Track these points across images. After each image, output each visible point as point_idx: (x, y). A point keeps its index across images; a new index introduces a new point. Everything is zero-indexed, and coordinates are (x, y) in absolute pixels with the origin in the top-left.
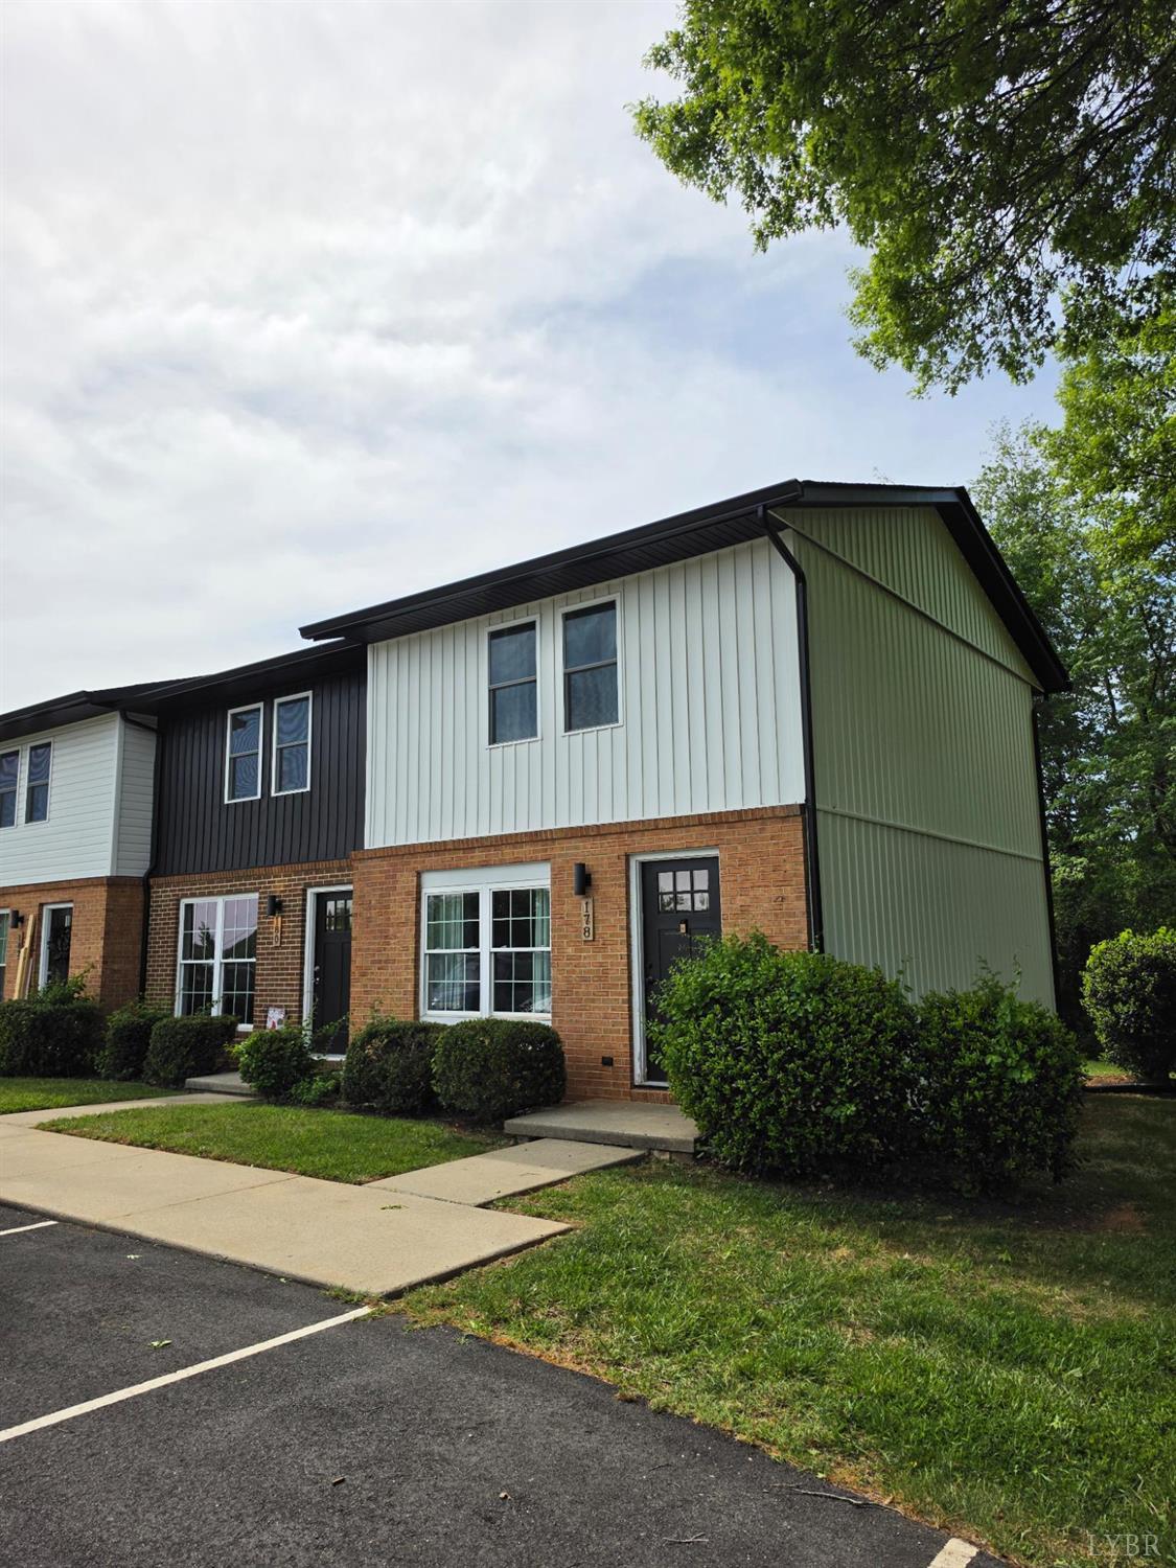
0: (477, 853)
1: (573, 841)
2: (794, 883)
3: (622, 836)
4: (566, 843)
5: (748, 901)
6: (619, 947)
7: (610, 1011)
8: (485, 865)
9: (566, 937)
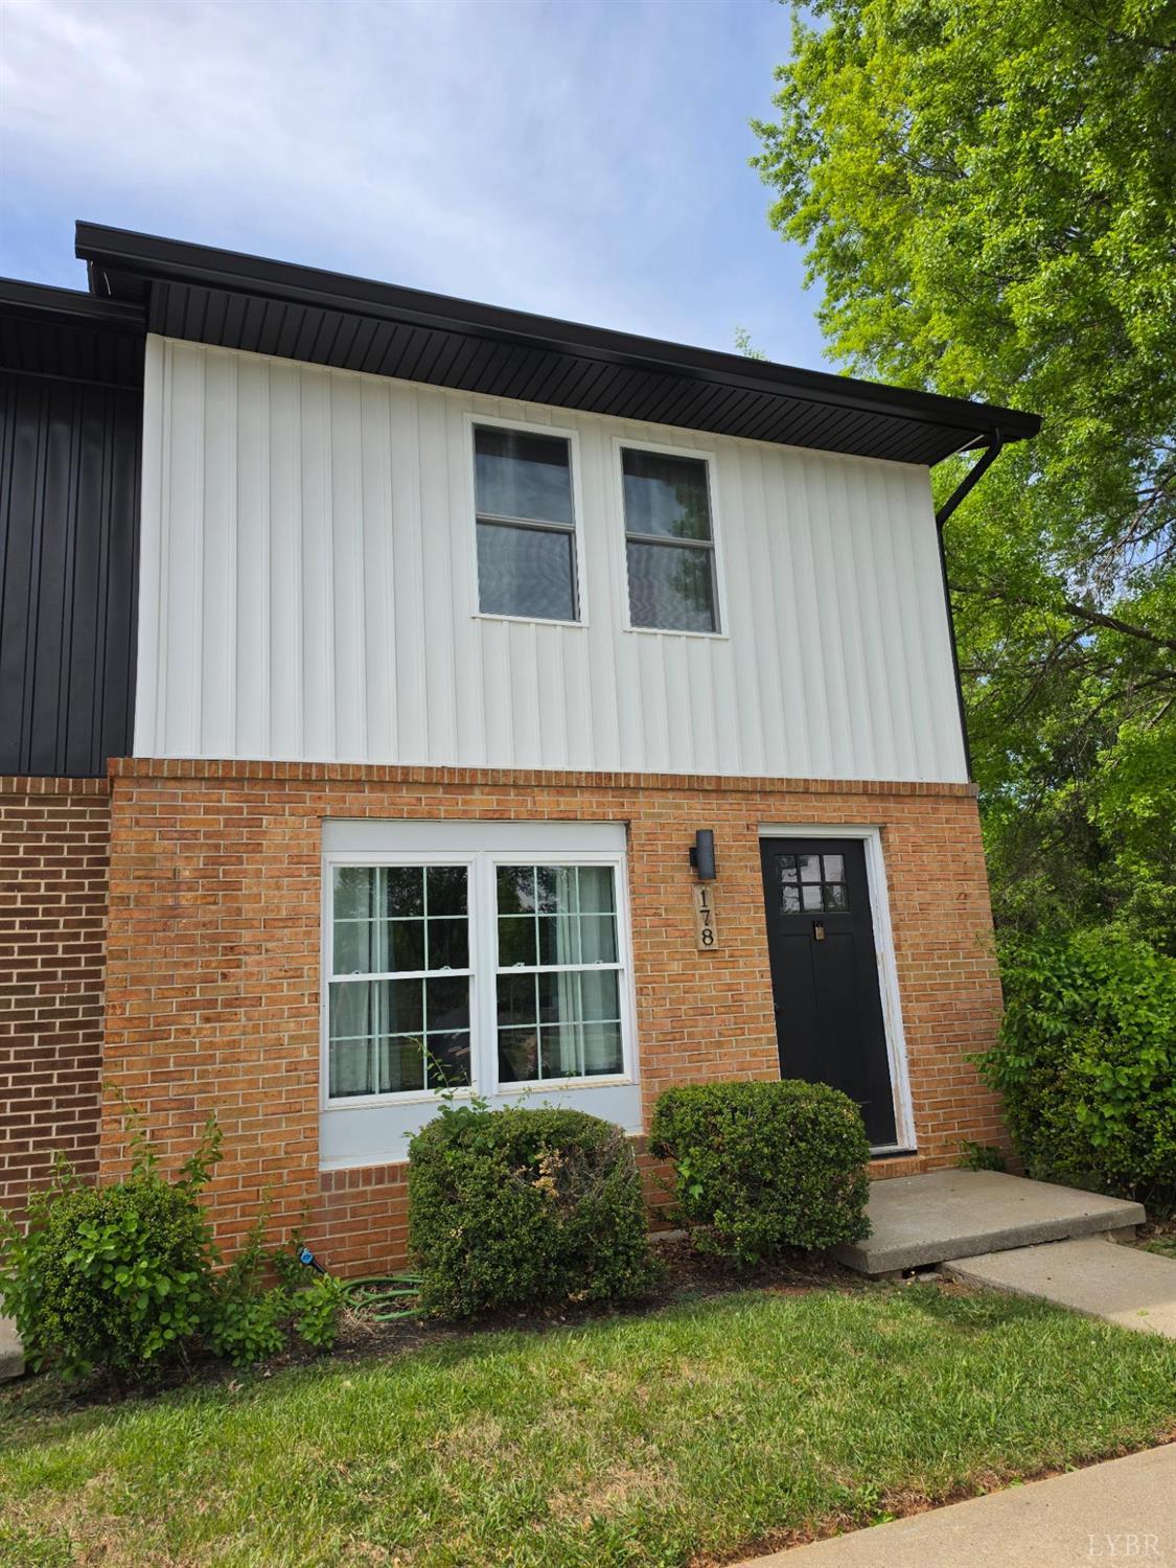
0: (477, 795)
1: (670, 795)
2: (976, 877)
3: (751, 797)
4: (658, 798)
5: (928, 898)
6: (756, 960)
7: (748, 1058)
8: (498, 817)
9: (665, 944)
